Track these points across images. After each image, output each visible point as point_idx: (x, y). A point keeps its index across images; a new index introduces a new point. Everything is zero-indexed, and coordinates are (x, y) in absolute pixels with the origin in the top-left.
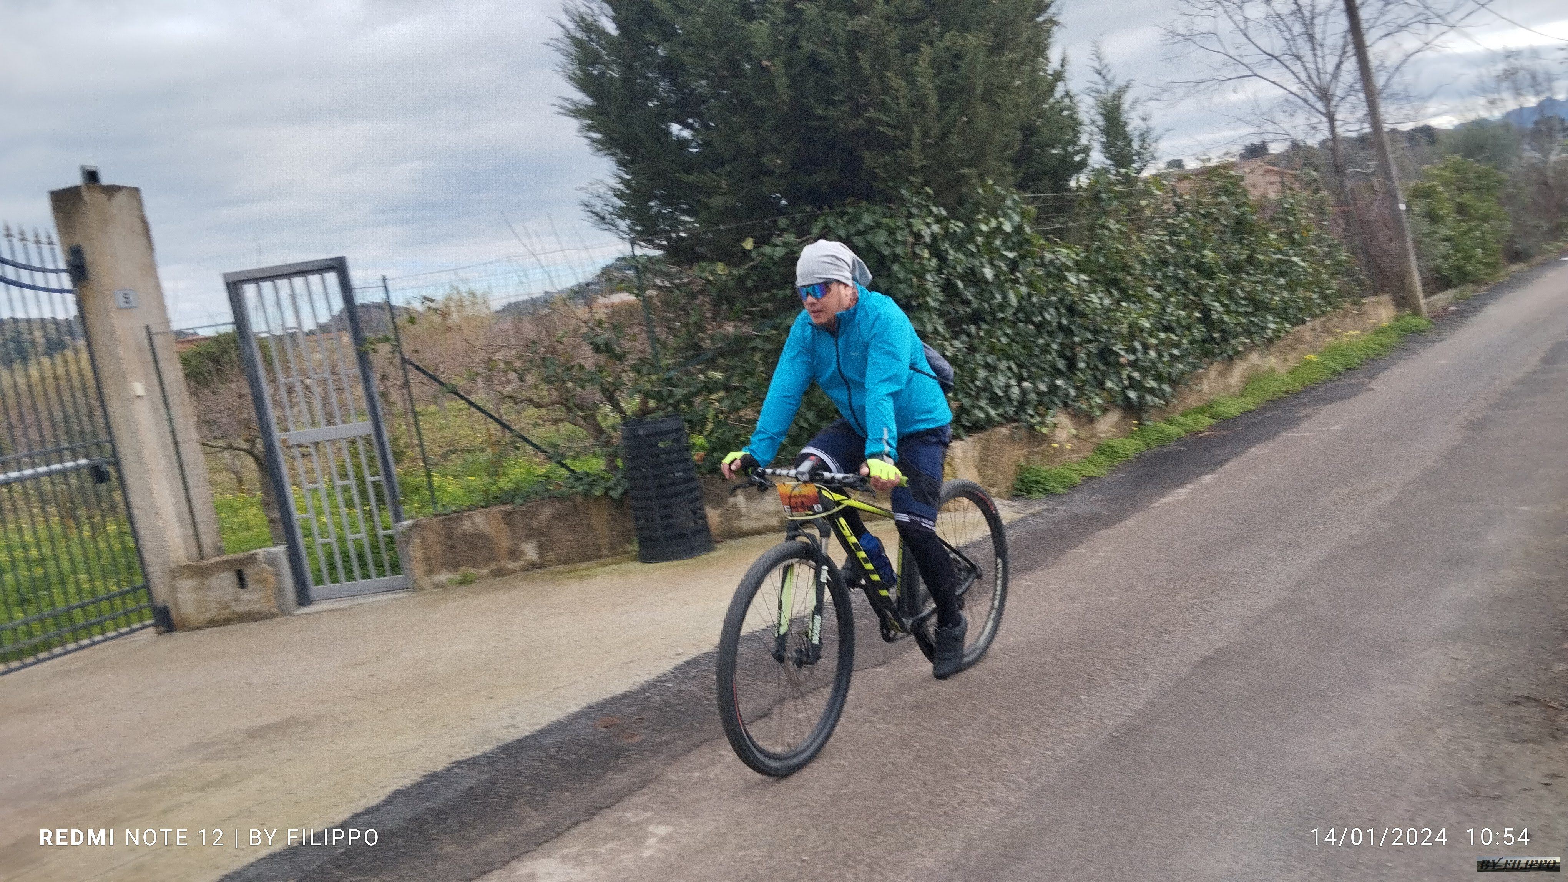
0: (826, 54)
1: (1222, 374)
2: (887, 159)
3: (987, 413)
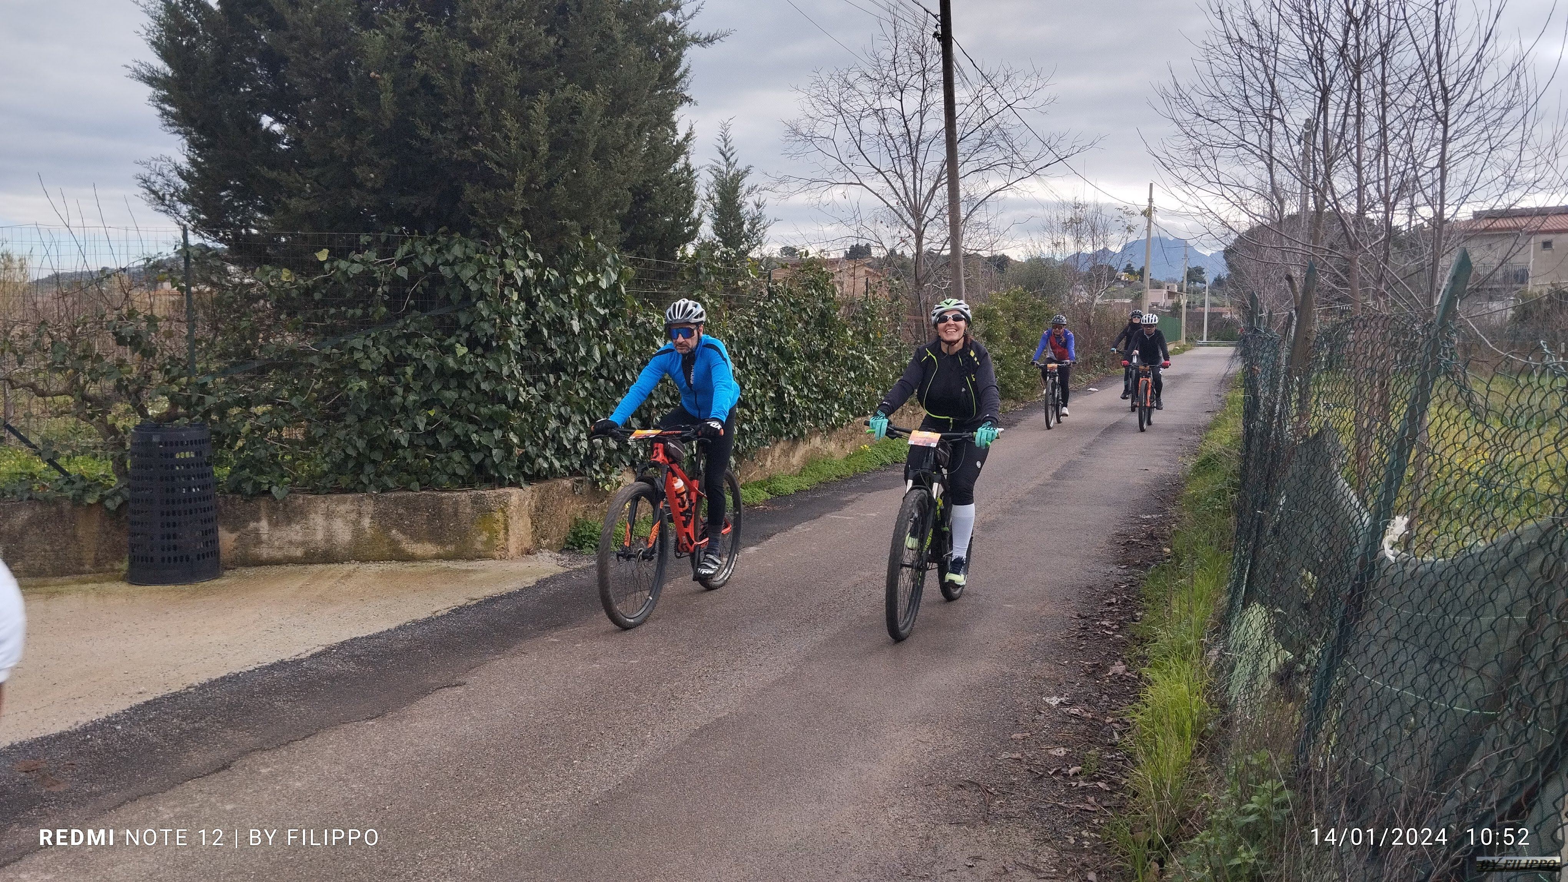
0: (440, 80)
1: (786, 453)
2: (488, 195)
3: (551, 464)
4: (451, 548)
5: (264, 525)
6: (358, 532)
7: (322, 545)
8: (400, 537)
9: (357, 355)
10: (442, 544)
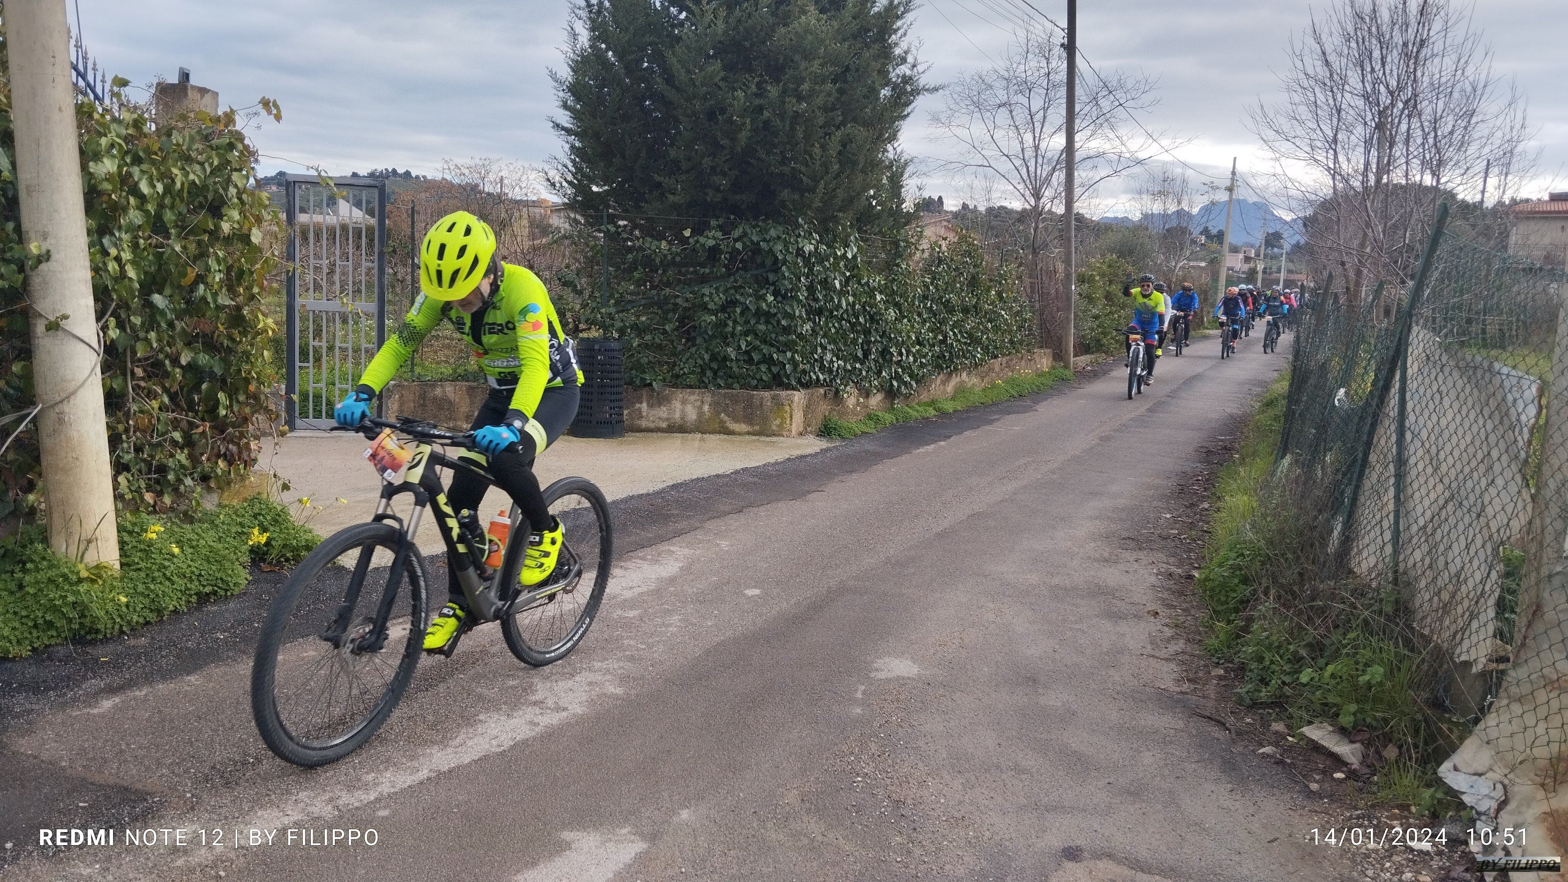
1: (944, 382)
4: (757, 428)
5: (644, 406)
6: (701, 414)
7: (679, 421)
8: (726, 418)
9: (707, 299)
10: (752, 424)
